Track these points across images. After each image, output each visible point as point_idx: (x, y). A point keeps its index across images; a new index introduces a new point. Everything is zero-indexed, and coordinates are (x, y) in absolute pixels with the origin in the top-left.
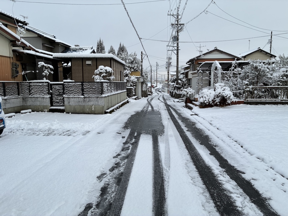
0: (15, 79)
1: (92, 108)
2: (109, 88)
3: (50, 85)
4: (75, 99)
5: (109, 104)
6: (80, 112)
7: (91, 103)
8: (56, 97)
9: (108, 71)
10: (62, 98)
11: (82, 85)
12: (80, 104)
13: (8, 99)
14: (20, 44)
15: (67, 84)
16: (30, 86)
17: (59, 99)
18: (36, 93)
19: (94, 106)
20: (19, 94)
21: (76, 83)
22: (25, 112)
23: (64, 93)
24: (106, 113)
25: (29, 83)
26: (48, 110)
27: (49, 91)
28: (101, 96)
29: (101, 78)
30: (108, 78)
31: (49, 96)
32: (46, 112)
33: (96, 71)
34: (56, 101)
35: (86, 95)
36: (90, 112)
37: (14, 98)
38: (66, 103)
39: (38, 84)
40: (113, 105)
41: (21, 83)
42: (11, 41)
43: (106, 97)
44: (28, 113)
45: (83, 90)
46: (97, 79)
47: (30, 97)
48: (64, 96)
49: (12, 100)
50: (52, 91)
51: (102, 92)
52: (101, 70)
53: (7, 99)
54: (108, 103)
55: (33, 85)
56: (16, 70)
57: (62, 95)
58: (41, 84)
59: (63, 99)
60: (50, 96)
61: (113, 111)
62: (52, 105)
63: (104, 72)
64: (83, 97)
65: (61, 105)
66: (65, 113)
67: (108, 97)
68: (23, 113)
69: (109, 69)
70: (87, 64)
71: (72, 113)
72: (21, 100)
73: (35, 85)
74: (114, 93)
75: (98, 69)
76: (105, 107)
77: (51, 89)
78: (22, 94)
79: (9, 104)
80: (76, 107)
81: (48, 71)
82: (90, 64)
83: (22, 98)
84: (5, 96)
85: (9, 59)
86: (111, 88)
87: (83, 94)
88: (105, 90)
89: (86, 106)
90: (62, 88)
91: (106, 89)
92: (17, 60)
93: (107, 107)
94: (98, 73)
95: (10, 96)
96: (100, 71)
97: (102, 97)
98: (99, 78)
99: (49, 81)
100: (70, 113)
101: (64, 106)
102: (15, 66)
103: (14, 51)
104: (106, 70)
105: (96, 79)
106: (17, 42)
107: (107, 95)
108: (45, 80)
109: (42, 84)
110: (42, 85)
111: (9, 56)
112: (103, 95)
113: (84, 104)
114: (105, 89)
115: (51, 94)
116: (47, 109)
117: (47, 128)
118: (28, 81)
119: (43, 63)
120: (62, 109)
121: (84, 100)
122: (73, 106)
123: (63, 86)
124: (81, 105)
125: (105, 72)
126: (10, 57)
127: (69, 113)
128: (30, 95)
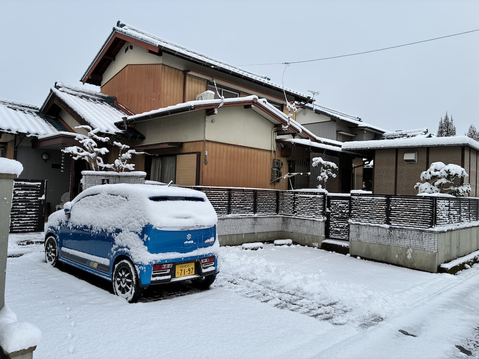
0: (276, 186)
1: (407, 255)
2: (455, 213)
3: (326, 198)
4: (371, 230)
5: (451, 250)
6: (379, 259)
7: (405, 243)
8: (335, 221)
9: (453, 173)
10: (347, 224)
11: (388, 202)
12: (381, 240)
13: (259, 218)
14: (287, 129)
15: (356, 197)
16: (295, 199)
17: (340, 226)
18: (303, 211)
19: (411, 250)
20: (277, 211)
21: (375, 198)
22: (281, 244)
23: (350, 216)
24: (441, 270)
25: (294, 194)
26: (320, 244)
27: (324, 210)
28: (431, 229)
29: (435, 188)
30: (452, 188)
31: (322, 219)
32: (316, 248)
33: (425, 175)
34: (335, 229)
35: (394, 224)
36: (401, 262)
37: (269, 217)
38: (353, 235)
39: (307, 196)
40: (462, 253)
41: (283, 192)
42: (276, 126)
43: (443, 232)
44: (286, 246)
45: (388, 212)
46: (425, 190)
47: (293, 217)
48: (350, 221)
49: (265, 219)
50: (329, 210)
51: (433, 221)
52: (436, 170)
53: (257, 218)
54: (450, 246)
55: (301, 197)
56: (277, 171)
57: (347, 218)
58: (312, 196)
59: (348, 226)
60: (326, 218)
61: (462, 267)
62: (327, 236)
63: (443, 175)
64: (387, 226)
65: (344, 237)
66: (348, 255)
67: (449, 233)
68: (277, 245)
69: (456, 169)
70: (407, 161)
71: (362, 258)
72: (280, 220)
73: (302, 197)
74: (466, 224)
75: (428, 170)
76: (441, 256)
77: (329, 206)
78: (283, 212)
79: (260, 227)
80: (372, 246)
81: (327, 173)
82: (413, 161)
83: (283, 217)
84: (254, 213)
85: (269, 154)
86: (459, 212)
87: (388, 222)
88: (441, 217)
89: (393, 248)
90: (347, 205)
91: (444, 215)
92: (282, 156)
93: (445, 256)
94: (428, 177)
95: (263, 212)
96: (434, 173)
97: (431, 232)
98: (429, 189)
99: (326, 192)
100: (358, 257)
101: (348, 240)
102: (277, 164)
103: (278, 141)
104: (448, 172)
105: (422, 191)
106: (283, 126)
107: (445, 228)
108: (320, 189)
109: (314, 196)
110: (313, 198)
111: (270, 149)
112: (436, 229)
113: (388, 242)
114: (442, 213)
115: (328, 215)
116: (318, 242)
117: (295, 286)
118: (293, 190)
119: (320, 160)
120: (344, 248)
121: (390, 235)
122: (366, 244)
123: (350, 202)
124: (383, 243)
125: (446, 175)
126: (271, 151)
127: (355, 256)
128: (294, 213)
